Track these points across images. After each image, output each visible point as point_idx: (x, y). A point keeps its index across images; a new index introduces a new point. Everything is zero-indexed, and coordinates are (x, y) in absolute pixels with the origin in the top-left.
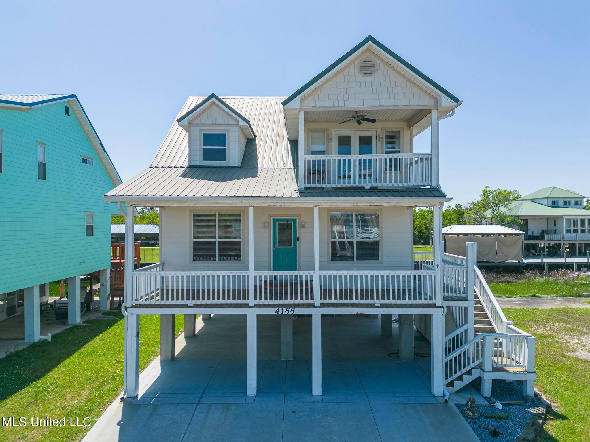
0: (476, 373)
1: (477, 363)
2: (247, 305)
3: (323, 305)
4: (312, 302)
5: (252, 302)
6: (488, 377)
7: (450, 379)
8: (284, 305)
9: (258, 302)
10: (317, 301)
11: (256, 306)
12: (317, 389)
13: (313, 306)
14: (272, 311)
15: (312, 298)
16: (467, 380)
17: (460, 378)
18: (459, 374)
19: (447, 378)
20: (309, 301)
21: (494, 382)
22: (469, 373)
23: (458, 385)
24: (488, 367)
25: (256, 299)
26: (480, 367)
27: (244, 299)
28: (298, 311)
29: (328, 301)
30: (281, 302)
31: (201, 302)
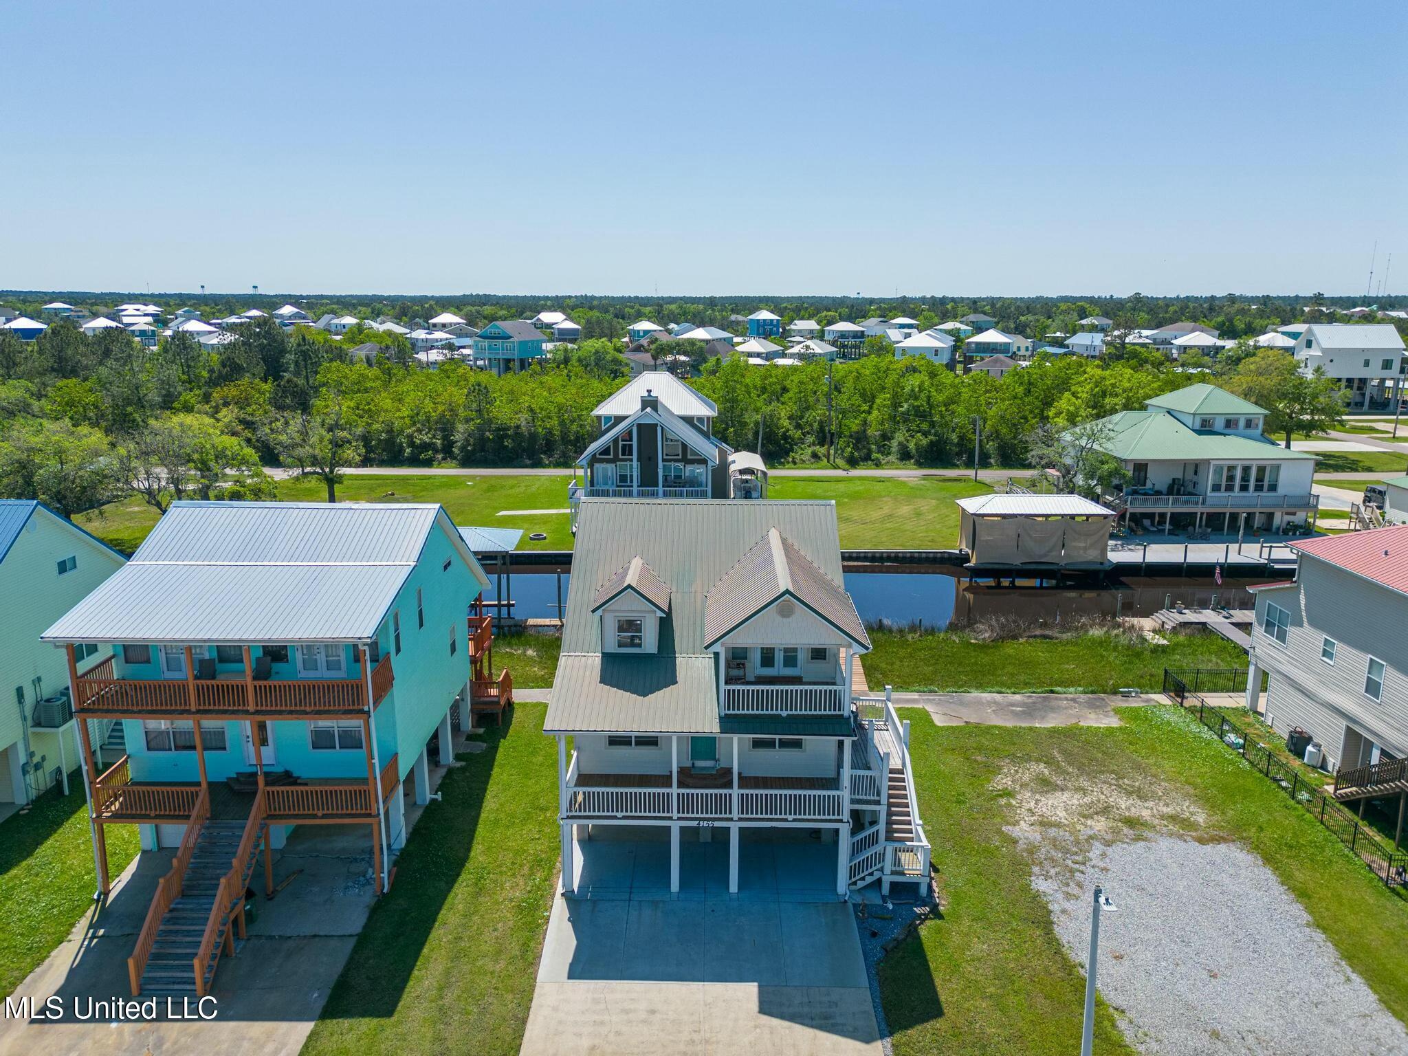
0: (877, 875)
1: (878, 866)
2: (670, 818)
3: (740, 819)
4: (730, 816)
5: (675, 815)
6: (887, 880)
7: (853, 880)
8: (704, 819)
9: (681, 815)
10: (735, 815)
11: (679, 819)
12: (734, 887)
13: (731, 820)
14: (694, 823)
15: (730, 813)
16: (869, 880)
17: (863, 879)
18: (862, 875)
19: (850, 878)
20: (728, 816)
21: (892, 883)
22: (871, 874)
23: (861, 884)
24: (887, 870)
25: (679, 812)
26: (882, 869)
27: (668, 812)
28: (717, 824)
29: (745, 816)
30: (702, 816)
31: (629, 814)
